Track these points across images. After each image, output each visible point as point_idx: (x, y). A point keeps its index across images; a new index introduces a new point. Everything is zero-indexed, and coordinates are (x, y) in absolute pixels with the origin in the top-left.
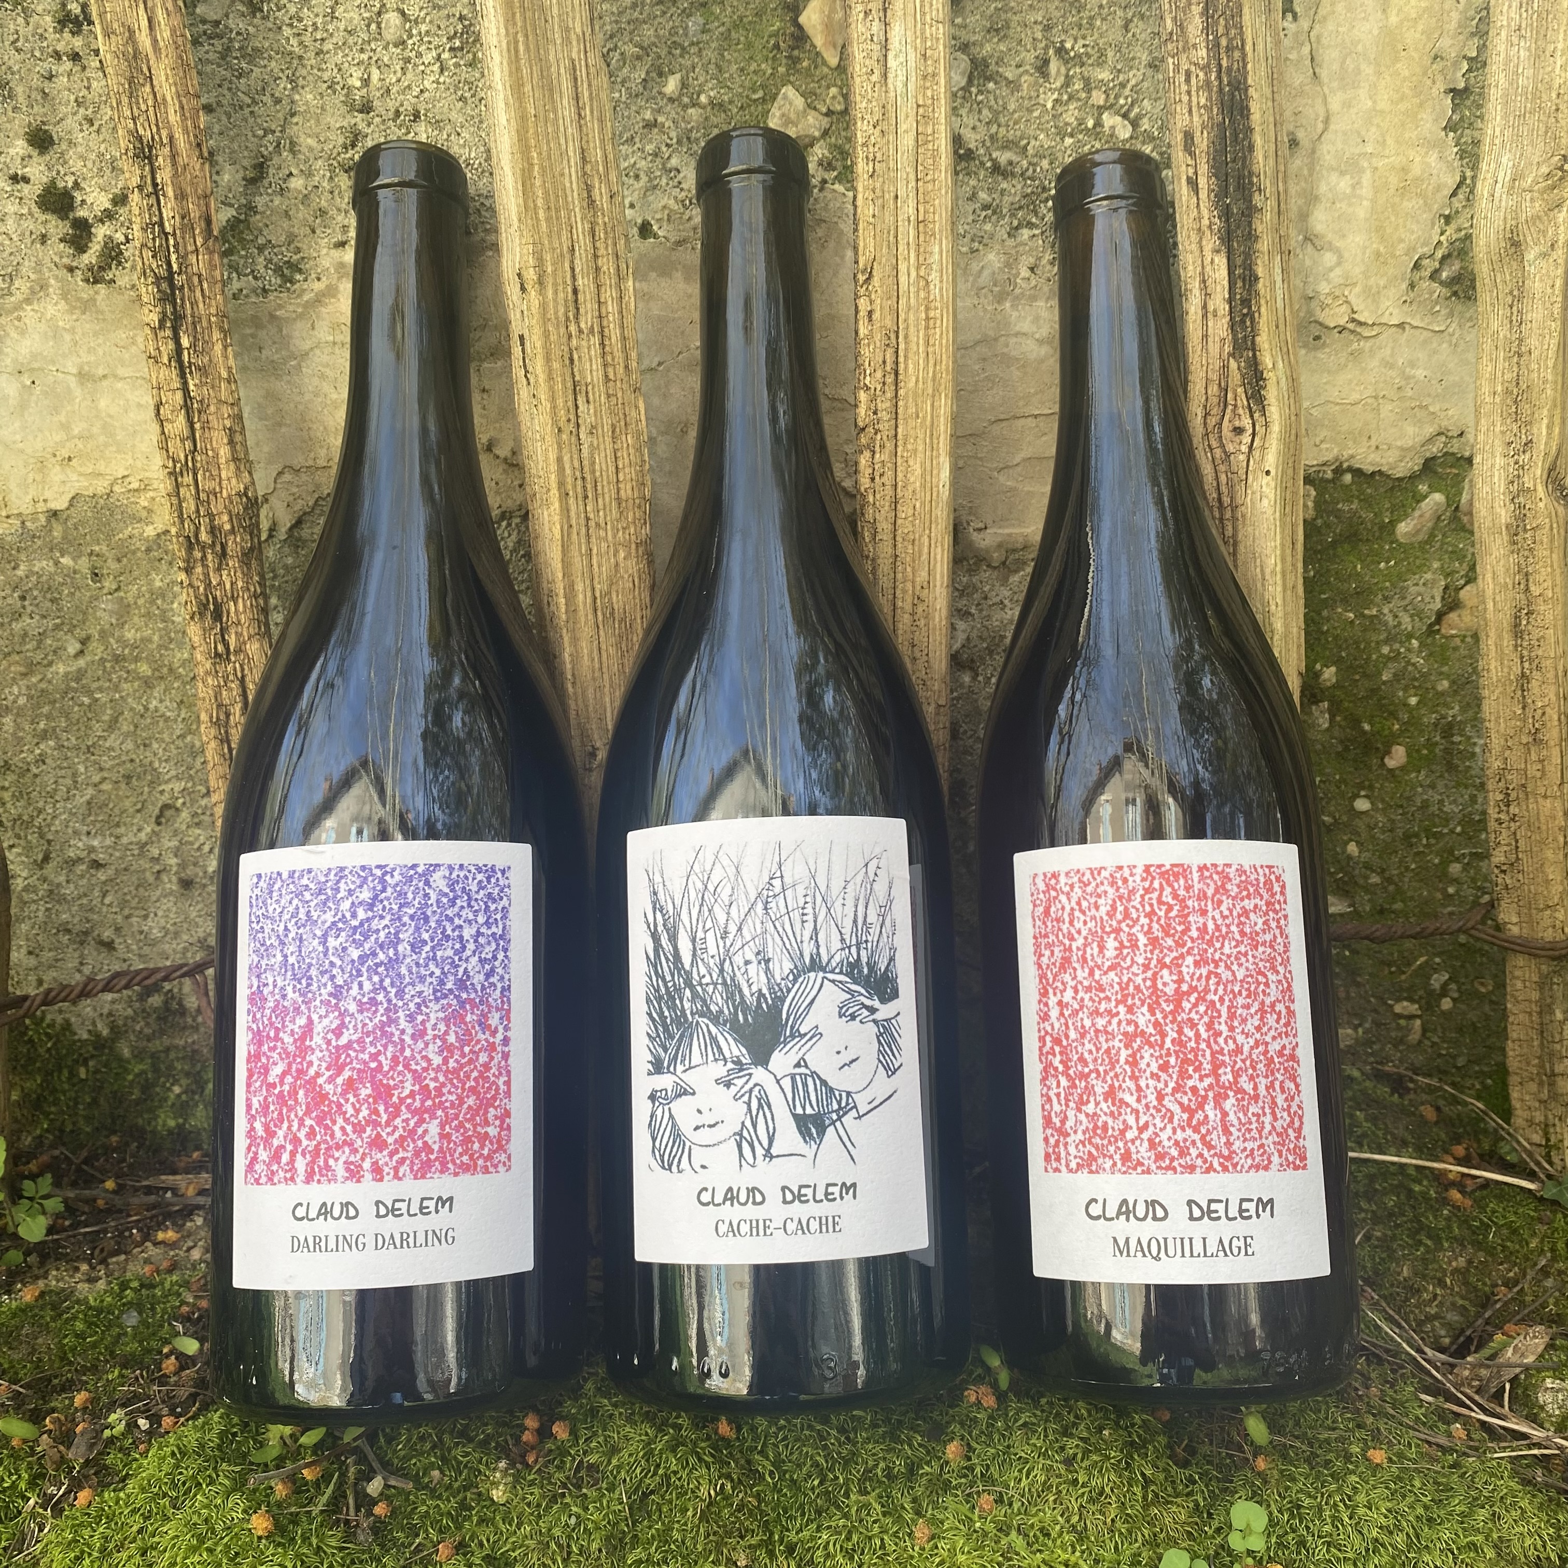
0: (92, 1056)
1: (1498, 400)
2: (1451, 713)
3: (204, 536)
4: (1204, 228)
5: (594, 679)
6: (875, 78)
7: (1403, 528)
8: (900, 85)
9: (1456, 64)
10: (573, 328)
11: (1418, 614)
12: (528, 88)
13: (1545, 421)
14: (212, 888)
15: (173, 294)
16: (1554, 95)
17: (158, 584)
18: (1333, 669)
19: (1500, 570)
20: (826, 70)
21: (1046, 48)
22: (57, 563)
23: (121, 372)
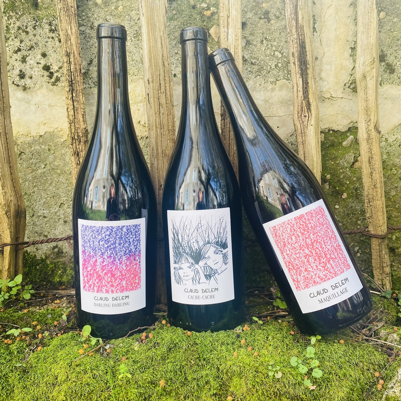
0: (41, 263)
1: (363, 111)
2: (357, 185)
3: (76, 137)
4: (297, 73)
5: (162, 169)
6: (225, 40)
7: (344, 143)
8: (231, 41)
9: (352, 42)
10: (159, 92)
11: (348, 163)
12: (151, 40)
13: (373, 115)
14: (71, 223)
15: (72, 85)
16: (371, 45)
17: (63, 152)
18: (329, 175)
19: (365, 149)
20: (215, 42)
21: (263, 38)
22: (41, 147)
23: (58, 105)
